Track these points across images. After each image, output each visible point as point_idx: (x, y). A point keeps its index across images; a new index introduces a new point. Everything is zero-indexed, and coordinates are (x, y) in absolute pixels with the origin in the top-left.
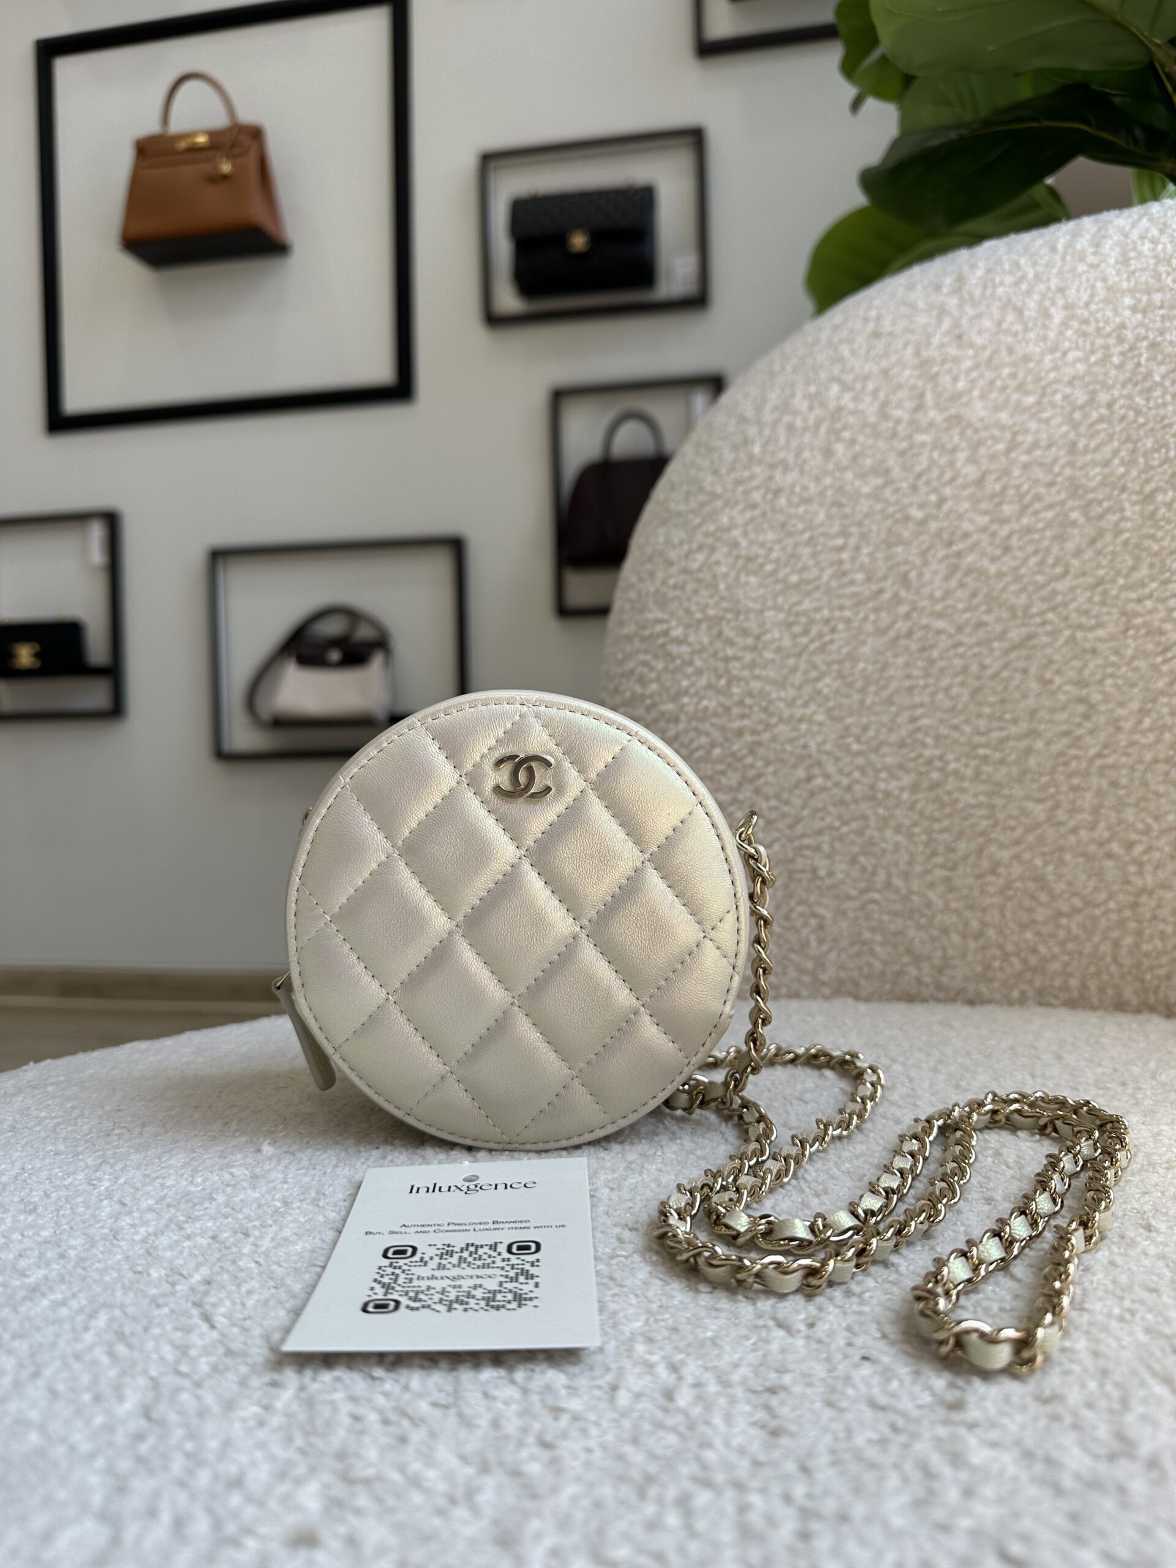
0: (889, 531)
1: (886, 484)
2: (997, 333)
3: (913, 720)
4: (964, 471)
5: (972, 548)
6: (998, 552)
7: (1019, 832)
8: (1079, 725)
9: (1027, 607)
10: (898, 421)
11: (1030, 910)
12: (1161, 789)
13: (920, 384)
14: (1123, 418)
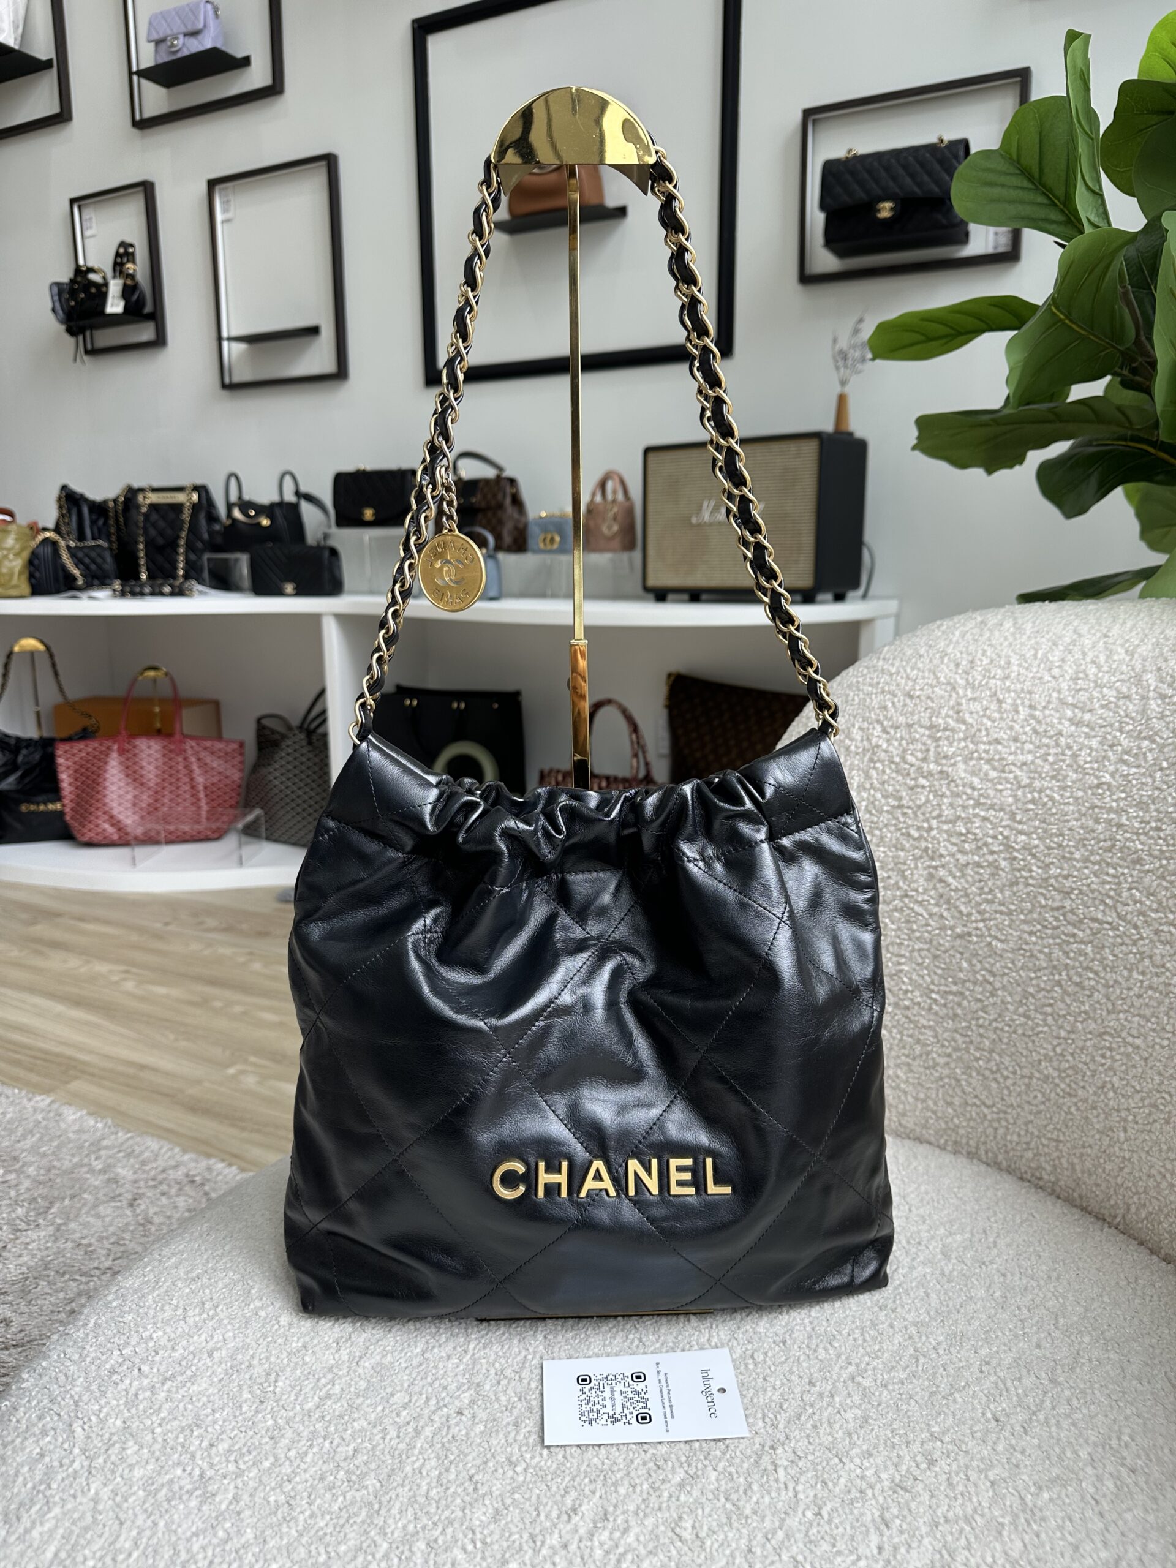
0: (897, 839)
1: (900, 807)
2: (984, 716)
3: (899, 964)
4: (946, 813)
5: (943, 866)
6: (958, 874)
7: (949, 1050)
8: (988, 998)
9: (969, 915)
10: (912, 765)
11: (952, 1096)
12: (1025, 1052)
13: (929, 742)
14: (1045, 804)
